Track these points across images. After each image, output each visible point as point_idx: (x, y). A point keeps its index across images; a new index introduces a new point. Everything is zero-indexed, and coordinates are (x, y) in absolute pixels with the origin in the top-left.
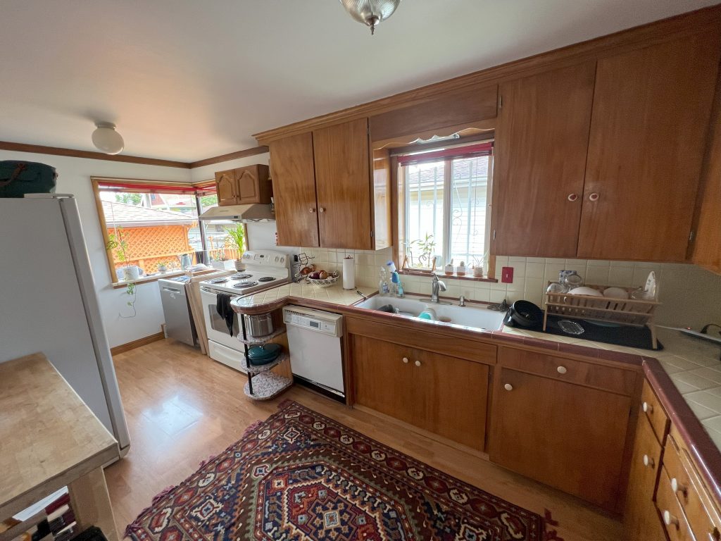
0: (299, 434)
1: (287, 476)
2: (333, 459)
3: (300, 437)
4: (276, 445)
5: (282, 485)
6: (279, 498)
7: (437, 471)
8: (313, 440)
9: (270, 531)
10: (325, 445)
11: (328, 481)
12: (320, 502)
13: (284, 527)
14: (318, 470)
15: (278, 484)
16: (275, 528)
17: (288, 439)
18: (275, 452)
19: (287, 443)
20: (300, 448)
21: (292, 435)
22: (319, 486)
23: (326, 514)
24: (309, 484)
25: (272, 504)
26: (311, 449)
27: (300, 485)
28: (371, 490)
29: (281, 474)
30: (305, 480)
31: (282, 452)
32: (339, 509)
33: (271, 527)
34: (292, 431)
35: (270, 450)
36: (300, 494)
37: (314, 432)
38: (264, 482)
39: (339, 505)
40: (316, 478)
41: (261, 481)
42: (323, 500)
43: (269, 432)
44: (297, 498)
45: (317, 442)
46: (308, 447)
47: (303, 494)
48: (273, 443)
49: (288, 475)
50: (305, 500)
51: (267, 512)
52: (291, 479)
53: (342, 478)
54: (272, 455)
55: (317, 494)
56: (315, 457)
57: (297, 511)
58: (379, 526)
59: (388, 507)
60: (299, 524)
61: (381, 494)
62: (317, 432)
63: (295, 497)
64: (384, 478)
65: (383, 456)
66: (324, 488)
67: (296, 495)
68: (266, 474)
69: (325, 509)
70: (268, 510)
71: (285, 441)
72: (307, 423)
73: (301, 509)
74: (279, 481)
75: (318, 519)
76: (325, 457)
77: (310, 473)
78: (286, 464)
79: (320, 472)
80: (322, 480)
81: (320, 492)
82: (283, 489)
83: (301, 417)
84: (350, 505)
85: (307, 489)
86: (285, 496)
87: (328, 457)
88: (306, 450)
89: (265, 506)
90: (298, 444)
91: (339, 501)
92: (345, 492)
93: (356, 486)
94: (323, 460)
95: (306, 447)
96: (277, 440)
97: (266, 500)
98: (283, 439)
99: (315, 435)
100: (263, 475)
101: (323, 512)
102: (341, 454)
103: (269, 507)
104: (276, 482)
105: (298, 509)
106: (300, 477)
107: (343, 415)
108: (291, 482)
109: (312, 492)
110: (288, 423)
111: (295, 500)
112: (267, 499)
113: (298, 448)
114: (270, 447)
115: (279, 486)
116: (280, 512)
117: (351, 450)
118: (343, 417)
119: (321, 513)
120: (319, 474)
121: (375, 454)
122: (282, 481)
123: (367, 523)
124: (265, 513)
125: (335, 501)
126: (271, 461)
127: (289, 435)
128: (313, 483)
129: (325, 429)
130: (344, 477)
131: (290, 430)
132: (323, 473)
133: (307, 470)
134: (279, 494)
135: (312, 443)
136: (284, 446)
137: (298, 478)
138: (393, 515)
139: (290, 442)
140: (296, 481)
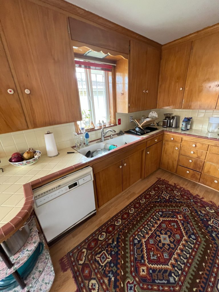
0: (105, 252)
1: (138, 264)
2: (130, 232)
3: (107, 251)
4: (109, 273)
5: (145, 268)
6: (154, 270)
7: (142, 194)
8: (113, 242)
9: (175, 279)
10: (119, 235)
11: (144, 237)
12: (157, 244)
13: (171, 268)
14: (136, 242)
15: (143, 271)
16: (173, 275)
17: (106, 261)
18: (115, 274)
19: (110, 263)
20: (117, 252)
21: (103, 258)
22: (147, 243)
23: (163, 242)
24: (145, 248)
25: (158, 277)
26: (119, 244)
27: (145, 255)
28: (150, 218)
29: (136, 268)
30: (142, 251)
31: (117, 267)
32: (159, 234)
33: (173, 278)
34: (100, 257)
35: (113, 279)
36: (151, 255)
37: (107, 240)
38: (141, 285)
39: (157, 234)
40: (142, 244)
41: (141, 287)
42: (155, 241)
43: (93, 282)
44: (154, 258)
45: (115, 239)
46: (117, 246)
47: (152, 253)
48: (106, 276)
49: (138, 262)
50: (156, 252)
51: (164, 281)
52: (141, 261)
53: (143, 230)
54: (118, 277)
55: (152, 244)
56: (127, 243)
57: (162, 259)
58: (166, 219)
59: (157, 214)
60: (169, 258)
61: (152, 215)
62: (107, 238)
63: (153, 259)
64: (143, 212)
65: (132, 209)
66: (148, 240)
67: (152, 258)
68: (135, 283)
69: (160, 241)
70: (162, 280)
71: (108, 265)
72: (96, 244)
73: (160, 256)
74: (141, 271)
75: (165, 246)
76: (128, 236)
77: (138, 247)
78: (128, 265)
79: (138, 241)
80: (143, 240)
81: (150, 243)
82: (148, 268)
83: (89, 248)
84: (158, 229)
85: (148, 250)
86: (152, 266)
87: (128, 235)
88: (119, 248)
89: (159, 283)
90: (113, 253)
91: (156, 233)
92: (150, 230)
93: (147, 224)
94: (129, 238)
95: (117, 248)
96: (104, 272)
97: (155, 283)
98: (105, 266)
99: (109, 240)
100: (135, 286)
101: (162, 243)
102: (127, 227)
103: (160, 280)
104: (142, 273)
105: (160, 258)
106: (140, 254)
107: (99, 220)
108: (143, 261)
109: (151, 248)
110: (90, 261)
111: (155, 260)
112: (154, 281)
113: (117, 253)
114: (110, 280)
115: (145, 271)
116: (163, 271)
117: (126, 222)
118: (101, 221)
119: (162, 244)
120: (139, 241)
121: (131, 211)
122: (142, 267)
123: (165, 223)
124: (164, 283)
125: (155, 235)
126: (124, 278)
127: (103, 261)
128: (145, 246)
129: (106, 233)
130: (142, 229)
131: (97, 259)
132: (139, 239)
133: (136, 249)
134: (151, 271)
135: (115, 243)
136: (112, 265)
137: (141, 255)
138: (161, 213)
139: (109, 260)
140: (143, 257)
